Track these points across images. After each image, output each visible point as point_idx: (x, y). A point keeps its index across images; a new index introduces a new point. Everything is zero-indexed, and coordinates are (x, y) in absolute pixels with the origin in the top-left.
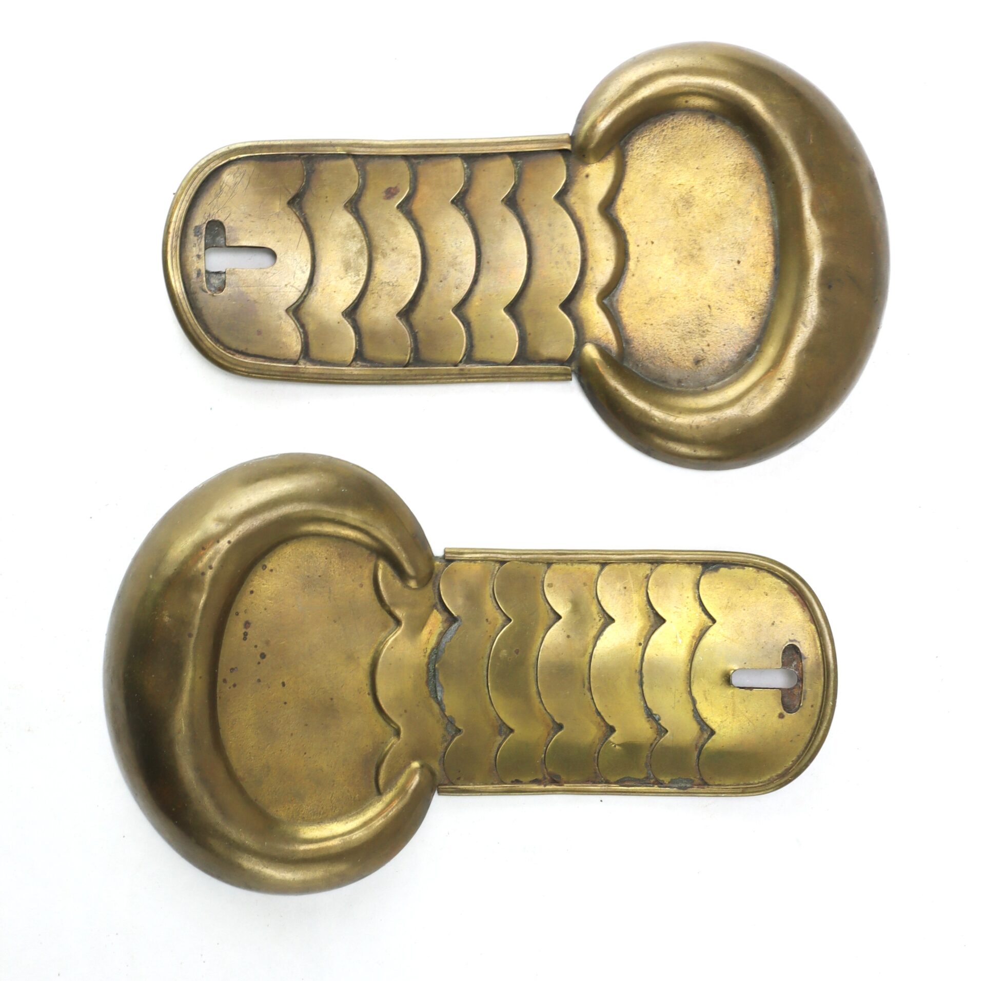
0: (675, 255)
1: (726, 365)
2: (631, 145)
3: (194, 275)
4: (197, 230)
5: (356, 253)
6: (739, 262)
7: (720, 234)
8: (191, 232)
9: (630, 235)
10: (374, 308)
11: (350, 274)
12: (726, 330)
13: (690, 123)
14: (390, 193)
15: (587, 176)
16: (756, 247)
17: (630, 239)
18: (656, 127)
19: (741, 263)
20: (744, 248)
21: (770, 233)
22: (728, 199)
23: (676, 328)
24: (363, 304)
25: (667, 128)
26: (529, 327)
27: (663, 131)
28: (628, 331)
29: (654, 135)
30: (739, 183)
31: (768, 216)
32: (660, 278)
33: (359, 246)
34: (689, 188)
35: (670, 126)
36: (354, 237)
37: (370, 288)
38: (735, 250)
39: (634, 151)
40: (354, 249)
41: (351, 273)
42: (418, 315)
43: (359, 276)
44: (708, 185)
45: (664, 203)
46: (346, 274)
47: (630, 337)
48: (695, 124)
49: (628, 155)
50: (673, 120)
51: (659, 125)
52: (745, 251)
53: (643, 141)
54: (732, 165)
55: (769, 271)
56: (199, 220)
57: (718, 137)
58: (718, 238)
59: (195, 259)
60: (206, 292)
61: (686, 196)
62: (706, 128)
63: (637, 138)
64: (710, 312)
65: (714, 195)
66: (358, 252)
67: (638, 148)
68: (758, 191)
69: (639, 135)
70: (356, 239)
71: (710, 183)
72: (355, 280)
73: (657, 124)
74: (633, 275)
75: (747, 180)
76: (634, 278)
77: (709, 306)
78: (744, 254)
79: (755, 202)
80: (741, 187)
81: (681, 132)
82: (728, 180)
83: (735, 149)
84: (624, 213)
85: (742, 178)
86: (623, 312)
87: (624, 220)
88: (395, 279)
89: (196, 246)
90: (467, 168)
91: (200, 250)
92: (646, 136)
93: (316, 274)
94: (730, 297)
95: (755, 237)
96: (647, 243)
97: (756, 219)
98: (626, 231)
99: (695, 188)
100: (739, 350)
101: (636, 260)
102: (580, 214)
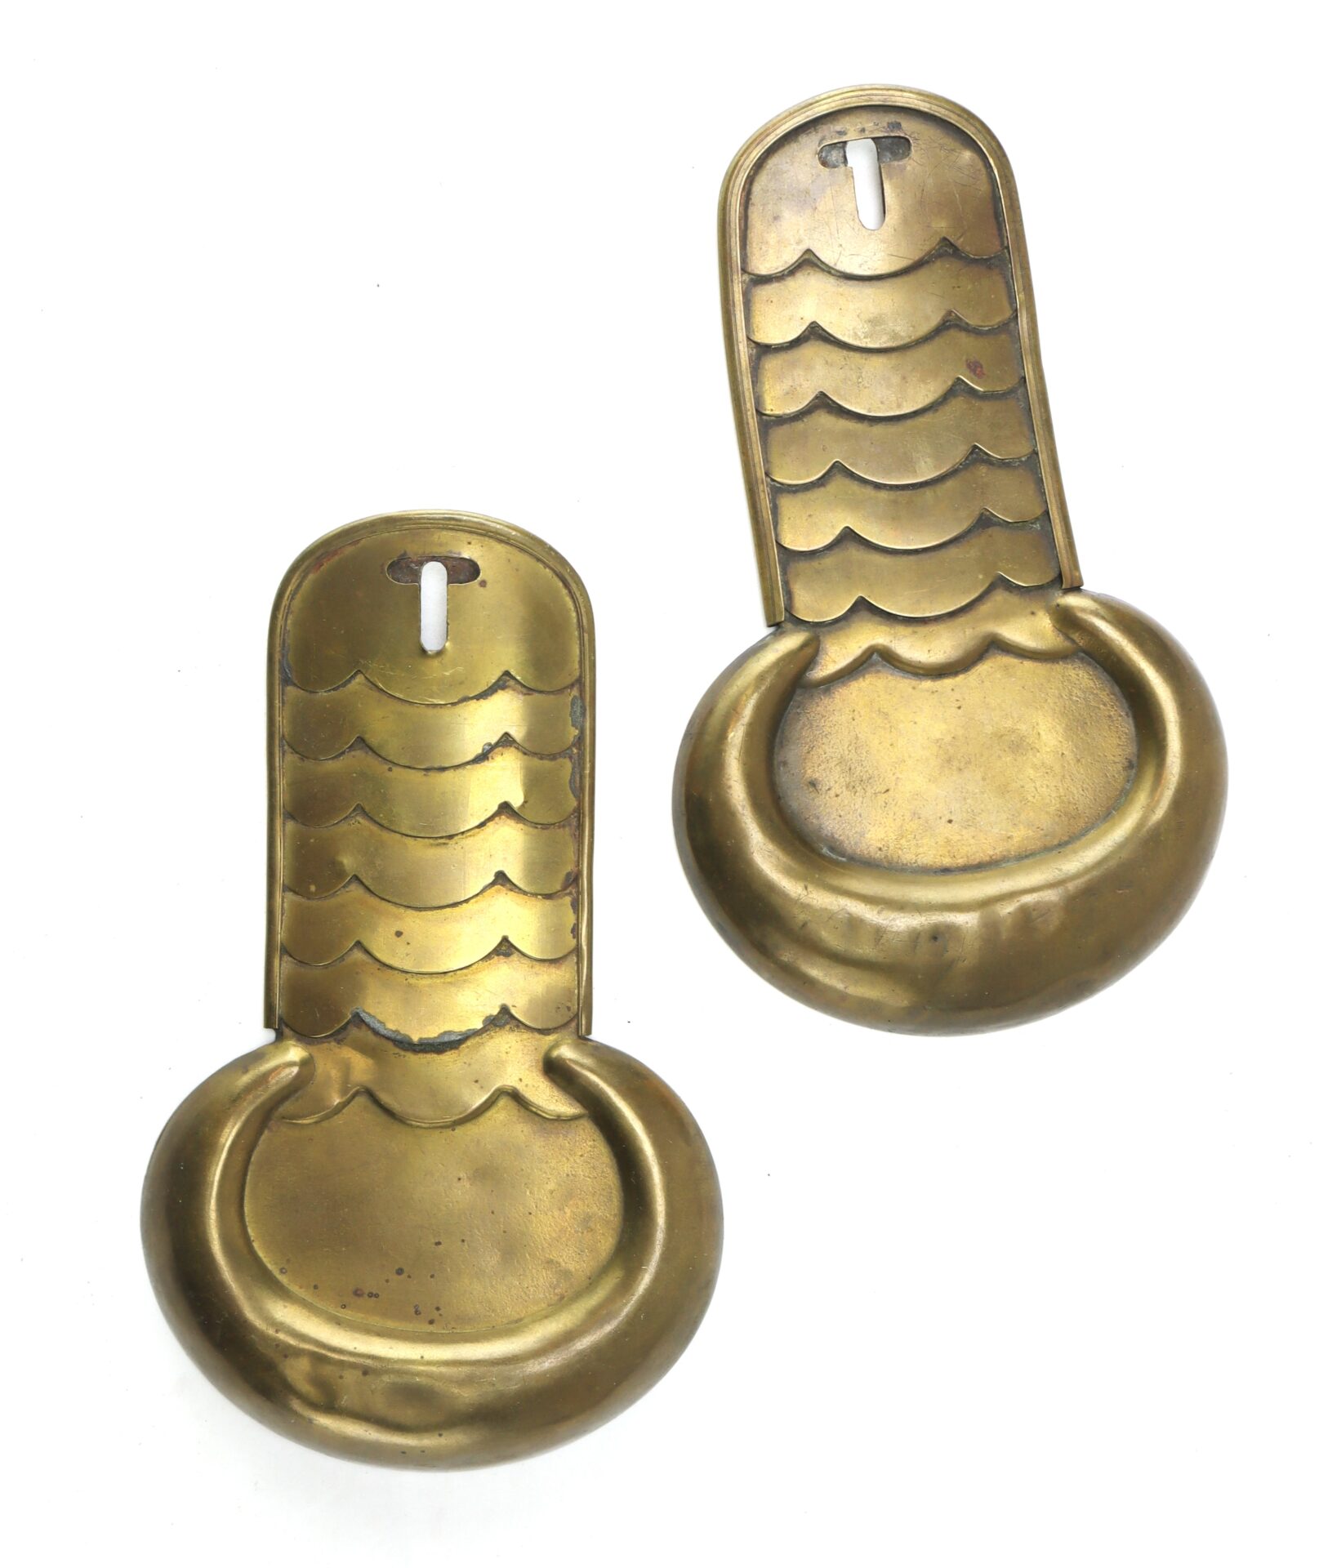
0: (948, 738)
1: (814, 821)
2: (1081, 666)
3: (838, 128)
4: (898, 126)
5: (893, 331)
6: (950, 821)
7: (983, 793)
8: (892, 118)
9: (965, 678)
10: (827, 362)
11: (866, 326)
12: (860, 816)
13: (1119, 738)
14: (974, 368)
15: (1033, 613)
16: (972, 841)
17: (960, 678)
18: (1108, 695)
19: (949, 825)
20: (969, 825)
21: (994, 857)
22: (1030, 798)
23: (853, 751)
24: (829, 347)
25: (1109, 710)
26: (828, 561)
27: (1105, 705)
28: (841, 690)
29: (1097, 694)
30: (1052, 809)
31: (1015, 852)
32: (915, 723)
33: (902, 334)
34: (1037, 746)
35: (1112, 713)
36: (914, 327)
37: (852, 354)
38: (965, 814)
39: (1074, 671)
40: (898, 329)
41: (867, 328)
42: (824, 419)
43: (865, 337)
44: (1044, 770)
45: (1012, 717)
46: (865, 322)
47: (834, 693)
48: (1119, 745)
49: (1068, 664)
50: (1121, 716)
51: (1111, 699)
52: (966, 828)
53: (1086, 680)
54: (1073, 799)
55: (944, 863)
56: (909, 127)
57: (1107, 776)
58: (977, 791)
59: (859, 126)
60: (819, 146)
61: (1025, 743)
62: (1117, 760)
63: (1091, 673)
64: (880, 792)
65: (1031, 779)
66: (895, 334)
67: (1078, 675)
68: (1046, 836)
69: (1095, 675)
70: (911, 329)
71: (1047, 773)
72: (859, 334)
73: (1112, 696)
74: (914, 688)
75: (1057, 819)
76: (910, 690)
77: (888, 790)
78: (962, 826)
79: (1031, 833)
80: (1047, 813)
81: (1106, 727)
82: (1054, 795)
83: (1095, 800)
84: (992, 667)
85: (1059, 813)
86: (864, 681)
87: (983, 668)
88: (867, 385)
89: (877, 125)
90: (1021, 461)
91: (871, 132)
92: (1095, 685)
93: (861, 283)
94: (903, 816)
95: (986, 839)
96: (957, 700)
97: (1009, 838)
98: (969, 673)
99: (1038, 754)
100: (836, 836)
101: (935, 689)
102: (985, 608)
